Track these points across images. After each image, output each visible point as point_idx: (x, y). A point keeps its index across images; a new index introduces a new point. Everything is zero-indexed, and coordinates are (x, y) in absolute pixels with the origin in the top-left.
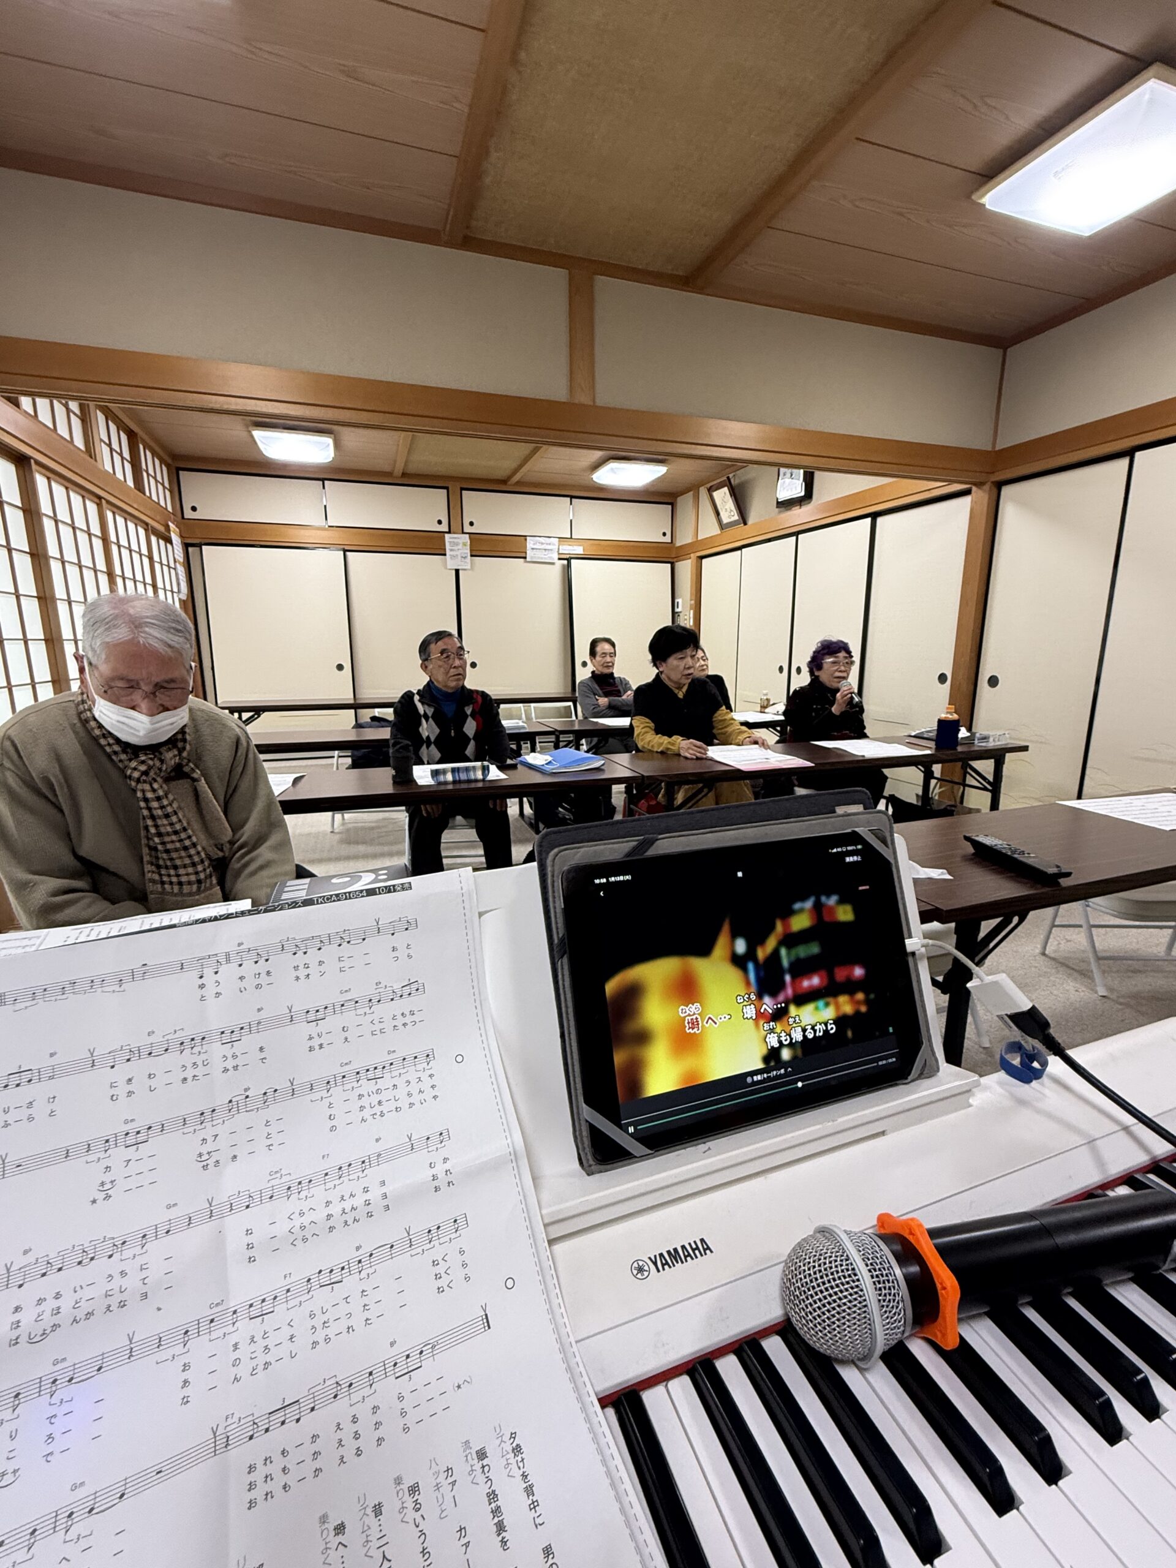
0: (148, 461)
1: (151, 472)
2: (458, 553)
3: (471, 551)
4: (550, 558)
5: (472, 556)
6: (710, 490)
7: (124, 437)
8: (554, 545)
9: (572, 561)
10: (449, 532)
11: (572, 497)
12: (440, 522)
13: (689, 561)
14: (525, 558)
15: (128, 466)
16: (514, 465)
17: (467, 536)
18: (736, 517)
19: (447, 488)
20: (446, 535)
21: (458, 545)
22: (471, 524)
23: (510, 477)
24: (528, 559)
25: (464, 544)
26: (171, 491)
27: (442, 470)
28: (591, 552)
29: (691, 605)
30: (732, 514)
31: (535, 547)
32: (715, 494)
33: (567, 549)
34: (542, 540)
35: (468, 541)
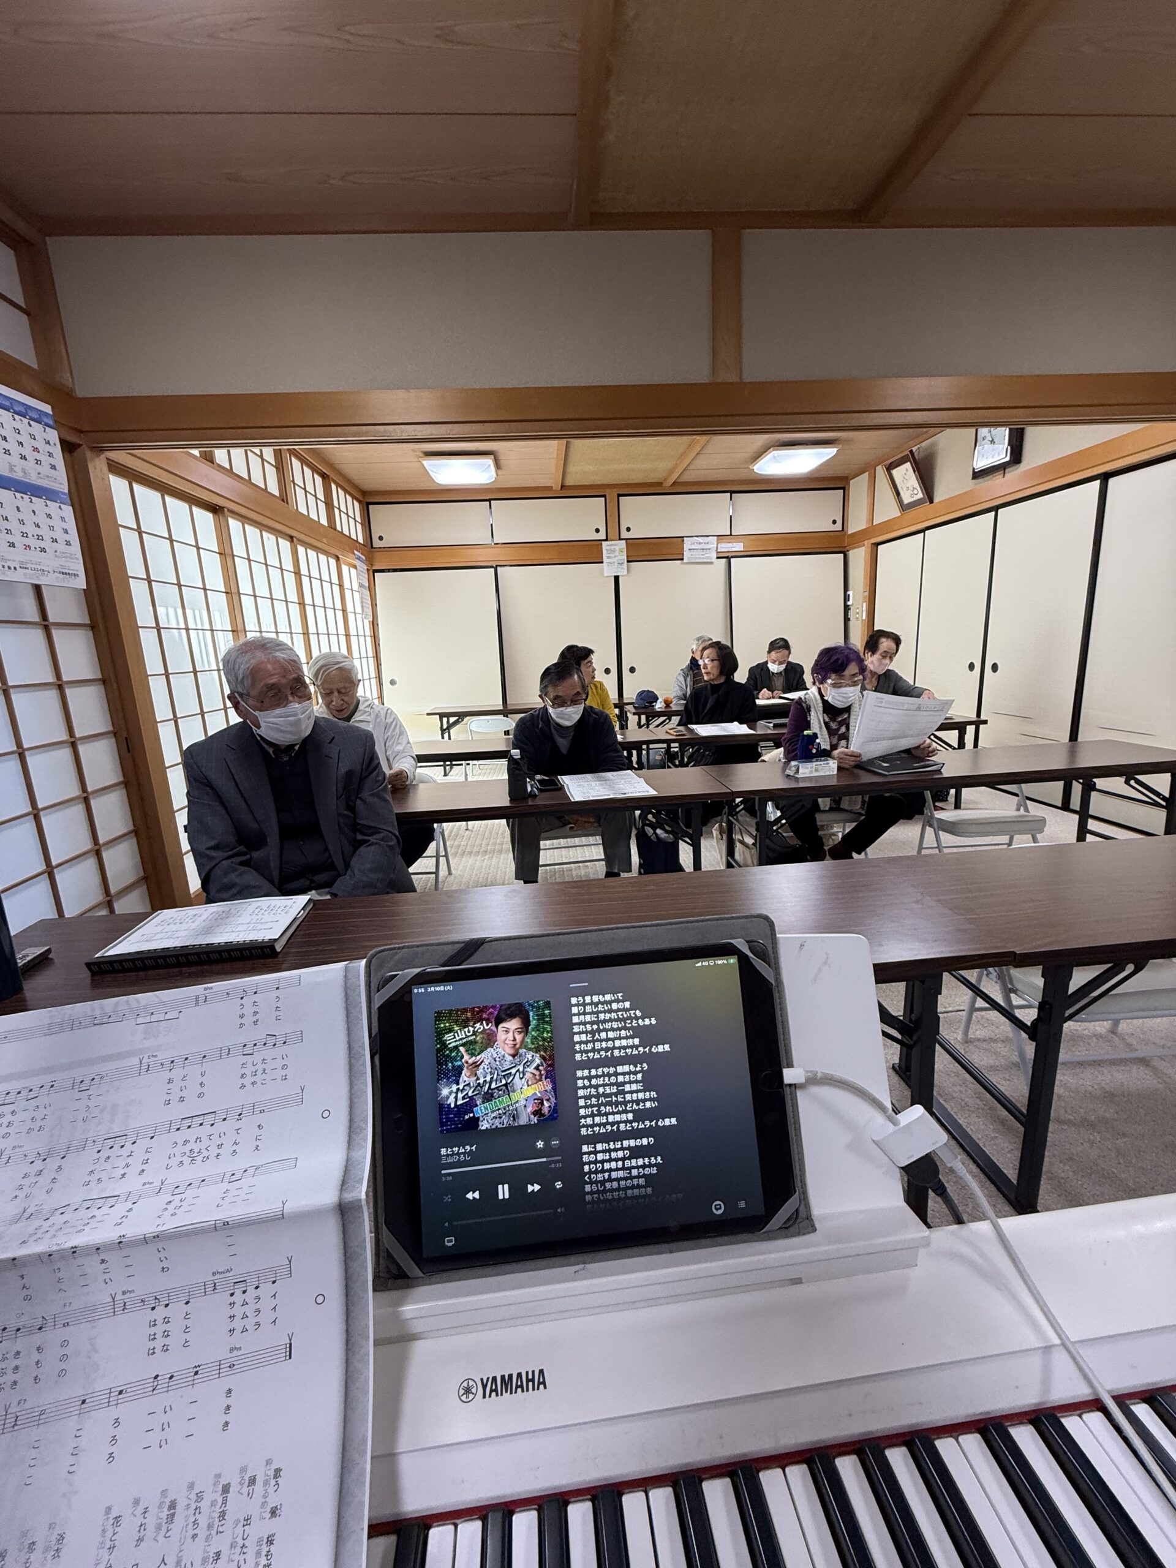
0: (340, 497)
1: (343, 508)
2: (615, 560)
3: (627, 556)
4: (709, 557)
5: (628, 561)
6: (889, 468)
7: (318, 480)
9: (732, 560)
10: (606, 540)
11: (732, 492)
12: (597, 531)
13: (863, 548)
14: (682, 559)
15: (322, 506)
16: (670, 465)
17: (624, 542)
18: (920, 495)
19: (605, 496)
20: (603, 543)
21: (615, 552)
22: (628, 529)
23: (666, 479)
24: (685, 560)
25: (621, 550)
26: (361, 524)
27: (599, 480)
28: (754, 547)
29: (864, 597)
30: (916, 492)
31: (693, 547)
32: (895, 472)
33: (727, 547)
34: (700, 539)
35: (625, 547)
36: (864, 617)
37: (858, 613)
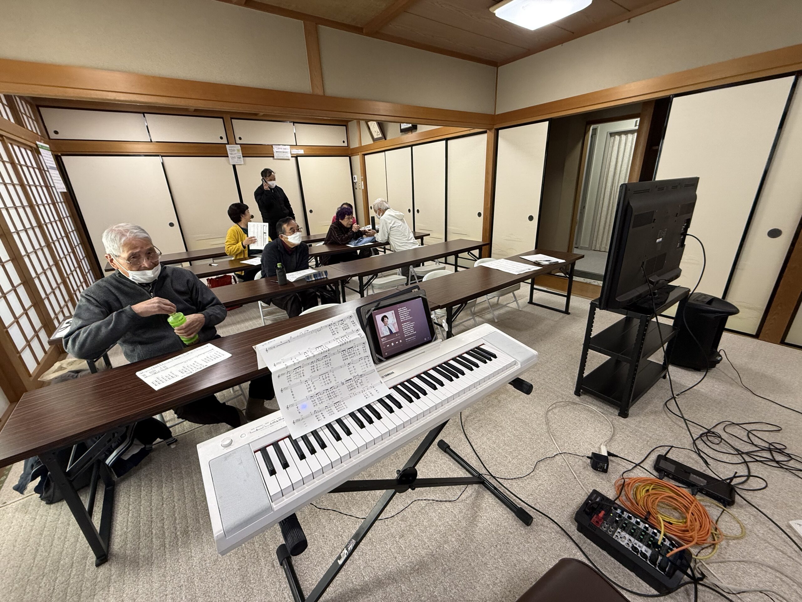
0: (19, 104)
1: (23, 111)
2: (235, 156)
3: (242, 154)
4: (287, 156)
5: (243, 157)
6: (367, 122)
8: (288, 149)
9: (299, 158)
11: (294, 122)
12: (221, 138)
13: (358, 156)
15: (8, 109)
17: (239, 146)
18: (380, 136)
19: (222, 118)
20: (227, 146)
21: (234, 151)
22: (240, 138)
24: (275, 158)
25: (238, 150)
26: (37, 123)
28: (309, 152)
29: (362, 179)
30: (378, 134)
31: (278, 151)
32: (369, 124)
33: (296, 151)
34: (281, 147)
35: (240, 148)
36: (363, 188)
37: (360, 186)
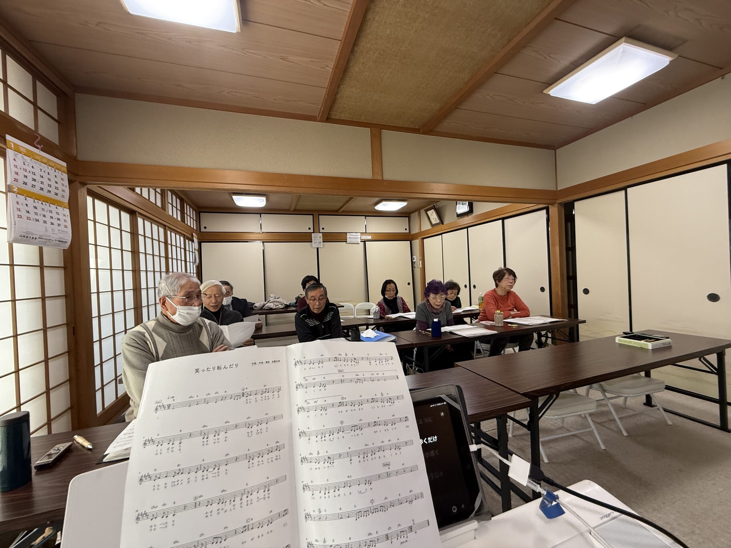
0: (188, 210)
1: (189, 214)
2: (317, 241)
3: (323, 240)
4: (357, 241)
5: (323, 242)
6: (426, 211)
7: (178, 201)
8: (359, 236)
9: (366, 242)
10: (314, 232)
11: (366, 216)
12: (309, 229)
13: (418, 240)
14: (346, 242)
15: (179, 212)
16: (341, 204)
17: (321, 234)
18: (438, 221)
19: (313, 215)
20: (312, 234)
21: (317, 238)
22: (323, 229)
23: (339, 209)
24: (347, 242)
25: (320, 237)
26: (196, 221)
27: (311, 208)
28: (375, 238)
29: (420, 259)
30: (436, 220)
31: (351, 237)
32: (428, 212)
33: (365, 237)
34: (353, 234)
35: (322, 236)
36: (421, 267)
37: (418, 265)
